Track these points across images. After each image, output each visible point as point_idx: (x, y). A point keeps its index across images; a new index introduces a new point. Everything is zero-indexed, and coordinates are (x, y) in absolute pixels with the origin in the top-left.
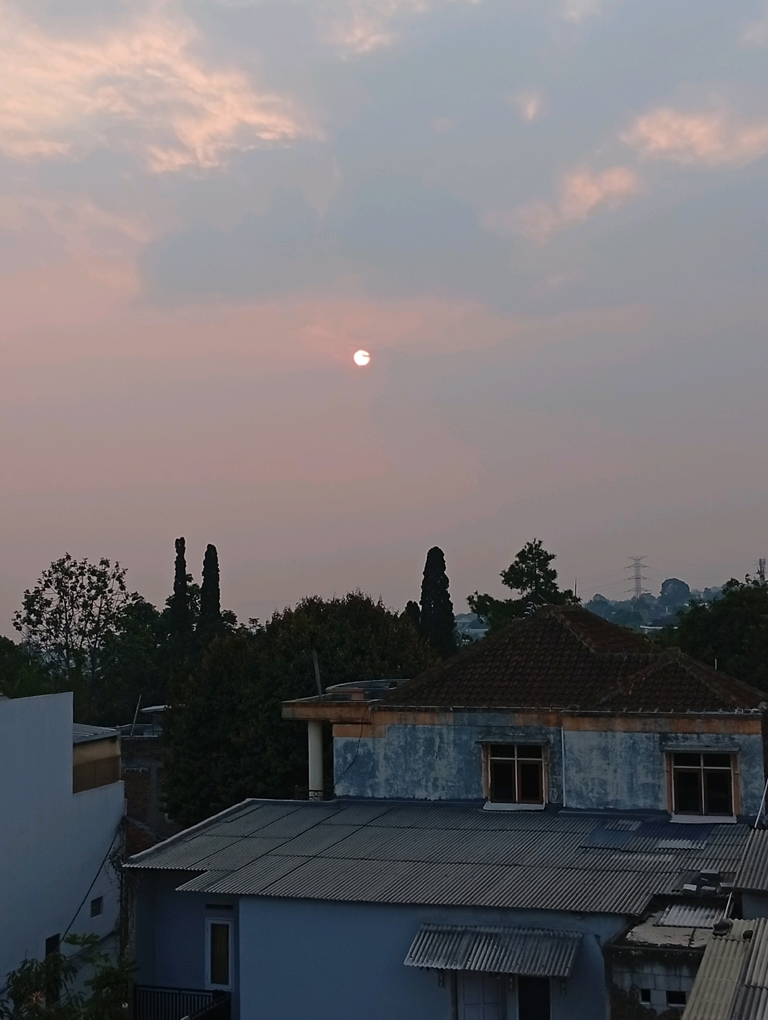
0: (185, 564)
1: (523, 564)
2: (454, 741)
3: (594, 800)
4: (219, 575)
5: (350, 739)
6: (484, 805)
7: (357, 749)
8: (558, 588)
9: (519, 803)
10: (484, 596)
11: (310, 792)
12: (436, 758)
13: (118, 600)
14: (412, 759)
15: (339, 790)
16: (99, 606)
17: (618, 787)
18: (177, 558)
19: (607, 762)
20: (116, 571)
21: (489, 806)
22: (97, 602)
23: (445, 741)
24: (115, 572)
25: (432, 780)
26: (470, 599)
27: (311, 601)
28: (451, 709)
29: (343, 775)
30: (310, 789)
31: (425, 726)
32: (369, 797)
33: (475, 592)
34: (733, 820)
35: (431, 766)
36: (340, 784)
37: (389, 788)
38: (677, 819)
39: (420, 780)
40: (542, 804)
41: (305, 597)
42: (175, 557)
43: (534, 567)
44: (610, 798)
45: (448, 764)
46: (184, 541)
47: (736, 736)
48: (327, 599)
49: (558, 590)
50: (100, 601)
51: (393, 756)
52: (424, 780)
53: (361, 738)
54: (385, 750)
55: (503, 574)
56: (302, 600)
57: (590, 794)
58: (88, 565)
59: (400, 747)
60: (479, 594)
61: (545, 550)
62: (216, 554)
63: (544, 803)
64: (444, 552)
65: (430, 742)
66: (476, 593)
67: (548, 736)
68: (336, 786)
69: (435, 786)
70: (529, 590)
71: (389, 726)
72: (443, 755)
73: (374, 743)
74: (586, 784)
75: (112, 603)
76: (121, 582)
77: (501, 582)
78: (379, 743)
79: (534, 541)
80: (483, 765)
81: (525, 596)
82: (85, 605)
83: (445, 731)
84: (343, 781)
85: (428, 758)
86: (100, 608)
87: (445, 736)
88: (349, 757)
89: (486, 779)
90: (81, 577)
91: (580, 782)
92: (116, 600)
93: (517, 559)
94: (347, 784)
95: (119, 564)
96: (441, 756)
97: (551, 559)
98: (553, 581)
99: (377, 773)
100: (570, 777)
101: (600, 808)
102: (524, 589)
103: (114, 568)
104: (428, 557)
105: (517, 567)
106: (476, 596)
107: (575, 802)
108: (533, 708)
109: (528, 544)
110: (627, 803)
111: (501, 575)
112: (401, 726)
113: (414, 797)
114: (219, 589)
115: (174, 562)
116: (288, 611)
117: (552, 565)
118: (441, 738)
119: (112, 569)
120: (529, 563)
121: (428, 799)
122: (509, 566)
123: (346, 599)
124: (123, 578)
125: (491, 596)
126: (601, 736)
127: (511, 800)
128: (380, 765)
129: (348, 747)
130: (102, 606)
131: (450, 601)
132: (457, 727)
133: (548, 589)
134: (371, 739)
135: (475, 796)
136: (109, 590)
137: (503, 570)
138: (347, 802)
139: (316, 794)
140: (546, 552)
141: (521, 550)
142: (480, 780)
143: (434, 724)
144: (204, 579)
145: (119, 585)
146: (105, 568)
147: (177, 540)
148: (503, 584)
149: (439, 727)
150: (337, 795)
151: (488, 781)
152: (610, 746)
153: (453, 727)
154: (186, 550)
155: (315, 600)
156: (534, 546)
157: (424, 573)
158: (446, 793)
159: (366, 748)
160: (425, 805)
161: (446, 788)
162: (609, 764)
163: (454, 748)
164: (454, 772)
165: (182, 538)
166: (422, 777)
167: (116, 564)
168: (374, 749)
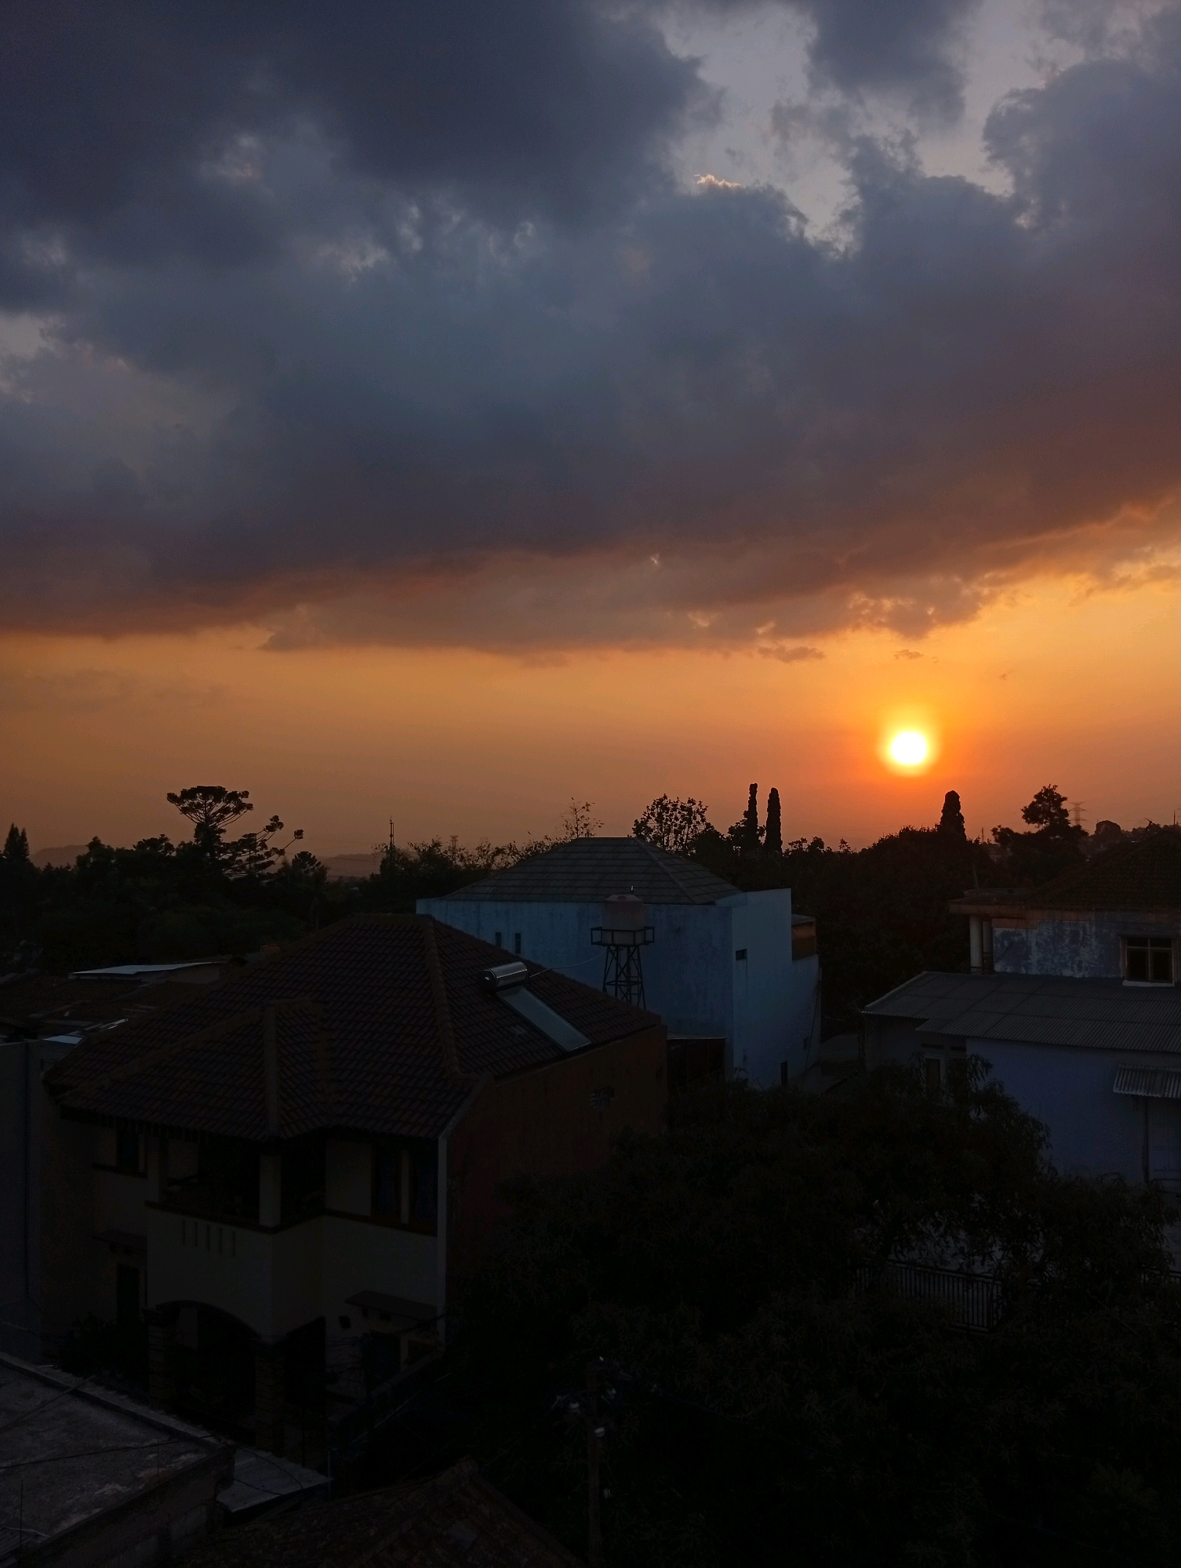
0: (755, 802)
1: (1039, 804)
2: (1095, 933)
4: (779, 811)
5: (1008, 930)
6: (1123, 982)
7: (1012, 937)
8: (1069, 823)
9: (1152, 982)
10: (1006, 829)
11: (973, 969)
12: (1080, 946)
14: (1059, 947)
15: (997, 968)
16: (687, 833)
18: (750, 798)
20: (700, 808)
21: (1127, 983)
23: (1088, 933)
25: (1077, 963)
26: (994, 832)
28: (1093, 909)
29: (1001, 957)
30: (973, 966)
31: (1072, 921)
32: (1023, 974)
33: (997, 826)
35: (1076, 952)
36: (998, 963)
37: (1040, 968)
39: (1067, 963)
40: (1172, 983)
42: (748, 798)
43: (1049, 806)
45: (1091, 951)
46: (757, 785)
49: (1069, 825)
51: (1043, 943)
52: (1071, 963)
53: (1016, 930)
54: (1037, 938)
55: (1023, 812)
58: (680, 803)
59: (1050, 937)
60: (1001, 828)
61: (1059, 793)
62: (779, 795)
63: (1175, 982)
64: (959, 795)
65: (1075, 934)
66: (999, 826)
68: (995, 965)
69: (1080, 968)
70: (1044, 825)
71: (1040, 920)
72: (1085, 944)
73: (1028, 933)
75: (695, 831)
76: (702, 816)
77: (1021, 818)
78: (1031, 933)
79: (1049, 786)
80: (1121, 952)
81: (1041, 830)
82: (677, 833)
83: (1087, 925)
84: (1001, 962)
85: (1074, 946)
86: (687, 835)
87: (1088, 929)
88: (1007, 943)
89: (1123, 963)
90: (674, 811)
93: (1035, 799)
94: (1005, 964)
95: (702, 802)
97: (1063, 800)
98: (1065, 818)
99: (1030, 956)
102: (1040, 824)
103: (698, 805)
104: (946, 799)
105: (1034, 806)
109: (1044, 788)
111: (1021, 812)
112: (1051, 921)
113: (1062, 975)
114: (780, 822)
115: (747, 802)
117: (1064, 805)
118: (1085, 931)
120: (1045, 803)
121: (1074, 977)
124: (704, 813)
125: (1012, 829)
127: (1143, 978)
128: (1032, 950)
129: (1006, 936)
132: (1098, 923)
134: (1026, 930)
135: (1115, 976)
136: (694, 822)
137: (1023, 808)
138: (1004, 976)
139: (978, 970)
140: (1059, 795)
141: (1038, 793)
142: (1119, 965)
143: (1079, 920)
146: (692, 805)
147: (753, 784)
148: (1022, 820)
149: (1083, 922)
150: (996, 971)
151: (1125, 965)
153: (1094, 922)
154: (757, 792)
156: (1049, 790)
158: (1089, 973)
159: (1020, 937)
160: (1072, 981)
161: (1089, 970)
163: (1096, 939)
164: (1096, 957)
165: (756, 783)
166: (1068, 961)
167: (699, 803)
168: (1027, 938)
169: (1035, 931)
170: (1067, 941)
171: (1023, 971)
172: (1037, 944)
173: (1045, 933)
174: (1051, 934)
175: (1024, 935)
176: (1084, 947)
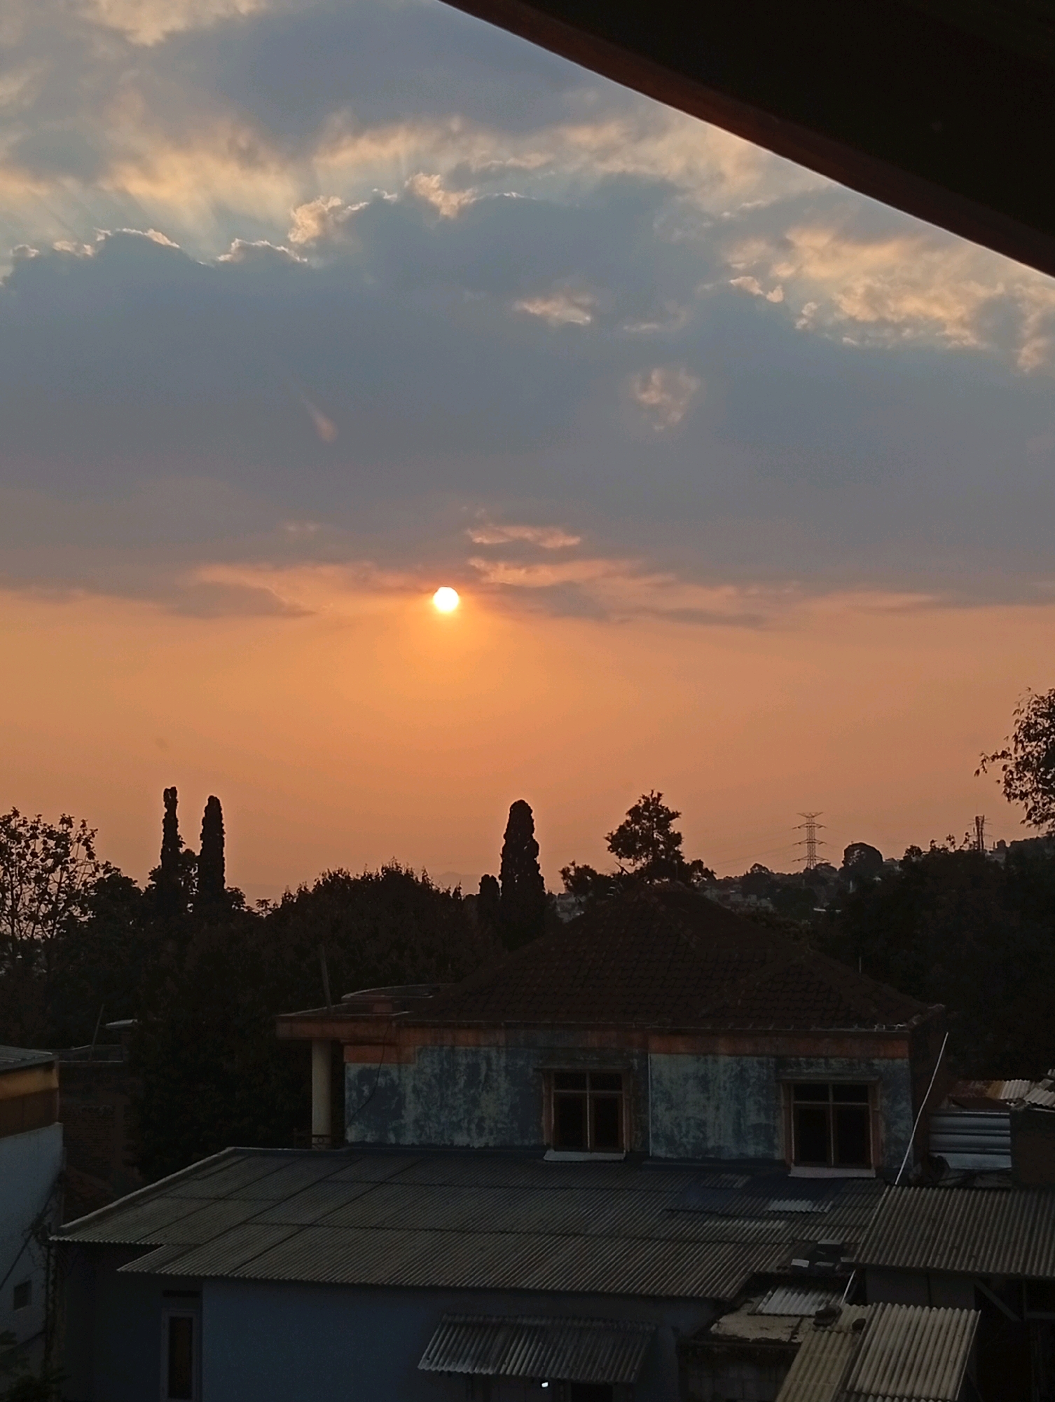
0: (177, 824)
1: (635, 825)
2: (506, 1067)
3: (689, 1147)
4: (223, 838)
5: (368, 1065)
6: (544, 1155)
7: (376, 1079)
8: (683, 858)
9: (591, 1151)
10: (582, 869)
11: (313, 1139)
12: (482, 1090)
13: (84, 873)
14: (449, 1093)
15: (352, 1135)
16: (59, 881)
17: (720, 1129)
18: (166, 815)
19: (707, 1095)
20: (82, 833)
21: (552, 1156)
22: (56, 876)
23: (494, 1067)
24: (80, 834)
25: (476, 1121)
26: (565, 873)
27: (335, 877)
28: (502, 1024)
29: (357, 1115)
30: (314, 1133)
31: (468, 1048)
32: (391, 1145)
33: (571, 862)
34: (871, 1173)
35: (475, 1102)
36: (353, 1126)
37: (419, 1132)
38: (798, 1172)
39: (460, 1121)
40: (623, 1152)
41: (327, 871)
42: (164, 814)
43: (651, 829)
44: (710, 1144)
45: (499, 1100)
46: (176, 792)
47: (876, 1061)
48: (356, 873)
49: (683, 860)
50: (59, 874)
51: (425, 1088)
52: (466, 1121)
53: (382, 1065)
54: (414, 1079)
55: (610, 838)
56: (323, 875)
57: (684, 1140)
58: (42, 824)
59: (435, 1076)
60: (576, 865)
61: (666, 806)
62: (220, 809)
63: (625, 1151)
64: (532, 808)
65: (473, 1069)
66: (573, 864)
67: (631, 1061)
68: (348, 1130)
69: (480, 1129)
70: (644, 860)
71: (420, 1047)
72: (491, 1088)
73: (400, 1071)
74: (679, 1125)
75: (75, 877)
76: (88, 848)
77: (607, 849)
78: (406, 1071)
79: (651, 793)
80: (544, 1101)
81: (638, 869)
82: (38, 879)
83: (493, 1054)
84: (357, 1123)
85: (472, 1092)
86: (60, 883)
87: (494, 1061)
88: (366, 1090)
89: (548, 1119)
90: (33, 841)
91: (671, 1123)
92: (82, 872)
93: (629, 818)
94: (363, 1127)
95: (87, 823)
96: (488, 1088)
97: (674, 818)
98: (676, 848)
99: (403, 1112)
100: (658, 1116)
101: (697, 1157)
102: (636, 859)
103: (80, 829)
104: (510, 815)
105: (628, 829)
106: (573, 867)
107: (664, 1149)
108: (611, 1023)
109: (644, 797)
110: (732, 1149)
111: (607, 839)
112: (436, 1048)
113: (452, 1144)
114: (223, 859)
115: (161, 821)
116: (303, 889)
117: (675, 826)
118: (489, 1064)
119: (76, 829)
120: (644, 824)
121: (471, 1146)
122: (618, 827)
123: (381, 874)
124: (91, 842)
125: (594, 869)
126: (698, 1060)
127: (579, 1146)
128: (407, 1100)
129: (365, 1076)
130: (63, 881)
131: (540, 875)
132: (510, 1049)
133: (669, 859)
134: (395, 1065)
135: (533, 1142)
136: (71, 860)
137: (610, 832)
138: (362, 1150)
139: (321, 1140)
140: (667, 808)
141: (634, 806)
142: (541, 1121)
143: (479, 1045)
144: (203, 845)
145: (86, 852)
146: (67, 828)
147: (166, 790)
148: (609, 852)
149: (486, 1049)
150: (350, 1142)
151: (550, 1122)
152: (710, 1075)
153: (504, 1049)
154: (178, 804)
155: (340, 876)
156: (651, 801)
157: (505, 836)
158: (495, 1139)
159: (388, 1077)
160: (467, 1154)
161: (495, 1132)
162: (708, 1099)
163: (506, 1077)
164: (506, 1109)
165: (174, 789)
166: (462, 1117)
167: (82, 823)
168: (400, 1078)
169: (412, 1067)
170: (462, 1082)
171: (392, 1139)
172: (416, 1091)
173: (428, 1070)
174: (437, 1071)
175: (395, 1074)
176: (487, 1092)
